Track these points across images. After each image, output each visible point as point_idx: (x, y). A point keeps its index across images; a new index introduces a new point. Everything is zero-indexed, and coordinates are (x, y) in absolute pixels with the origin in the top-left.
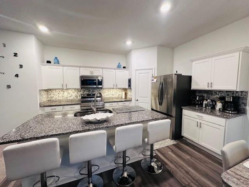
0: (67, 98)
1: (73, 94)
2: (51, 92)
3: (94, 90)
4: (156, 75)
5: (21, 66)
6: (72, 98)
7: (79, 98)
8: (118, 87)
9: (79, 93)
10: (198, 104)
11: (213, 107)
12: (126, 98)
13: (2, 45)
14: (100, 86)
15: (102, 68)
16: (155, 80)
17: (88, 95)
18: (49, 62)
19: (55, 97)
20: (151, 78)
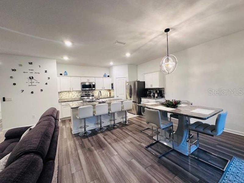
0: (71, 97)
1: (75, 94)
2: (61, 94)
3: (89, 92)
4: (128, 81)
5: (49, 78)
6: (75, 97)
7: (80, 97)
8: (105, 89)
9: (79, 94)
10: (148, 96)
11: (154, 96)
12: (110, 96)
13: (39, 67)
14: (94, 89)
15: (95, 77)
16: (127, 84)
17: (85, 95)
18: (61, 74)
19: (64, 97)
20: (126, 83)
